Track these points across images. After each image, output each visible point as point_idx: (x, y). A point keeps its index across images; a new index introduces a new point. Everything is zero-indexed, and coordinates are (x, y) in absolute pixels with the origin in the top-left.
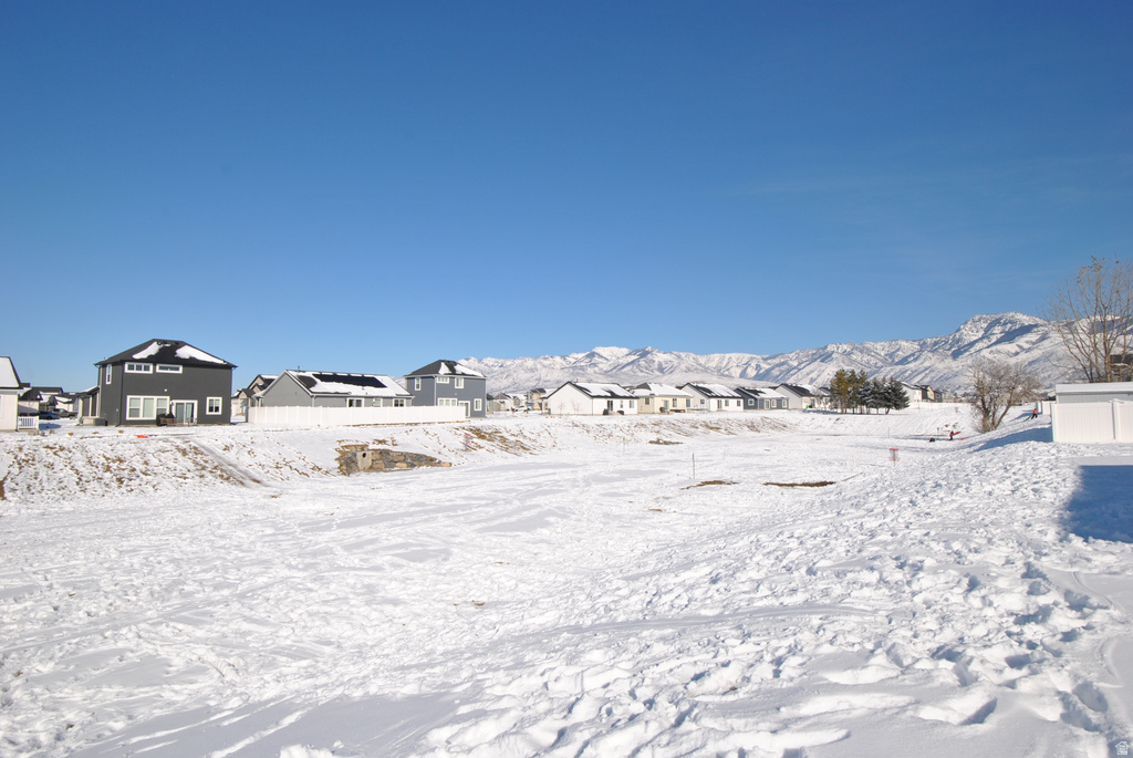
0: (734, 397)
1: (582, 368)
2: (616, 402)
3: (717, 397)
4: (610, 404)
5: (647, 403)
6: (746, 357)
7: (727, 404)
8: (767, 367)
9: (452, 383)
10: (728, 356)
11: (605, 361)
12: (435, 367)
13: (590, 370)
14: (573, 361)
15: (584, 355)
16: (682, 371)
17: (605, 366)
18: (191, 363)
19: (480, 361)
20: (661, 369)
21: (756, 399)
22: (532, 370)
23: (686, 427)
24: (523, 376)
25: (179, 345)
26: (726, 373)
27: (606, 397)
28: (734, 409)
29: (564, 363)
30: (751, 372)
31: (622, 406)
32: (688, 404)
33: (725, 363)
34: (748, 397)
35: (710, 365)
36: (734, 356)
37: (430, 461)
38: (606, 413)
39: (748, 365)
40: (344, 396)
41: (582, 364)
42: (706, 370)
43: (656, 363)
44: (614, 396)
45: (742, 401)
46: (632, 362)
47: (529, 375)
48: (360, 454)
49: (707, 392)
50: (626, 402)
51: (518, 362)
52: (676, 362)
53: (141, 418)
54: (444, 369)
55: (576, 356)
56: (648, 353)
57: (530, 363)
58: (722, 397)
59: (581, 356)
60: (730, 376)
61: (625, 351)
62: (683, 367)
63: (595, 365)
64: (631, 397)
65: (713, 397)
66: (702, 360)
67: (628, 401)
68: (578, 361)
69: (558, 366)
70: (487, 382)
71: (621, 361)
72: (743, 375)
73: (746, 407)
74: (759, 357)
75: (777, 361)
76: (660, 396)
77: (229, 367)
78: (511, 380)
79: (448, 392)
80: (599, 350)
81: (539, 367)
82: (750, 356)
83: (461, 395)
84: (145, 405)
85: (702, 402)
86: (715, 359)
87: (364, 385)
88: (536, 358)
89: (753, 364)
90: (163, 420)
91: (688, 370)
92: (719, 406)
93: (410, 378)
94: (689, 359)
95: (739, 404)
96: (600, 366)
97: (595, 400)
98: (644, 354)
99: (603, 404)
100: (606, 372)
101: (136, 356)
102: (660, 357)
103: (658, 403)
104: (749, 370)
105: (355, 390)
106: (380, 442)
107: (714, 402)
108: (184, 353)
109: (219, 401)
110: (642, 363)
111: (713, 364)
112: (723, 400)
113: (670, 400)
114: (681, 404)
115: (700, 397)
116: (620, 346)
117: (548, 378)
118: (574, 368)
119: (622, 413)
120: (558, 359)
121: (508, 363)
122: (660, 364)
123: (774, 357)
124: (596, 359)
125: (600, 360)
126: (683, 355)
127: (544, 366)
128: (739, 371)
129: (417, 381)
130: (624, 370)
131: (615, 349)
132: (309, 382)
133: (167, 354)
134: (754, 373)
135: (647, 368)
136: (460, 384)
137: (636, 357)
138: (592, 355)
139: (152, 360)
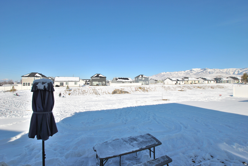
0: (213, 80)
1: (189, 73)
2: (179, 82)
3: (208, 80)
4: (177, 82)
5: (187, 82)
6: (235, 69)
7: (210, 82)
8: (241, 71)
9: (142, 79)
10: (229, 69)
11: (194, 72)
12: (139, 76)
13: (191, 74)
14: (187, 72)
15: (189, 70)
16: (215, 73)
17: (195, 73)
18: (101, 77)
19: (166, 73)
20: (209, 73)
21: (220, 81)
22: (177, 74)
23: (192, 87)
24: (175, 75)
25: (99, 74)
26: (229, 73)
27: (176, 81)
28: (213, 83)
29: (184, 72)
30: (236, 73)
31: (180, 83)
32: (199, 82)
33: (228, 71)
34: (218, 80)
35: (224, 71)
36: (231, 69)
37: (128, 92)
38: (176, 84)
39: (235, 71)
40: (122, 81)
41: (189, 72)
42: (222, 73)
43: (208, 71)
44: (178, 80)
45: (215, 81)
46: (202, 71)
47: (176, 75)
48: (117, 91)
49: (205, 79)
50: (181, 82)
51: (174, 72)
52: (213, 71)
53: (94, 85)
54: (141, 76)
55: (187, 71)
56: (206, 69)
57: (176, 73)
58: (209, 80)
59: (188, 71)
60: (230, 74)
61: (200, 69)
62: (216, 72)
63: (192, 72)
64: (183, 81)
65: (206, 80)
66: (221, 70)
67: (182, 81)
68: (188, 72)
69: (183, 73)
70: (149, 78)
71: (199, 71)
72: (234, 74)
73: (217, 82)
74: (239, 69)
75: (245, 70)
76: (191, 80)
77: (105, 77)
78: (172, 76)
79: (141, 80)
80: (193, 69)
81: (179, 73)
82: (236, 69)
83: (144, 81)
84: (95, 83)
85: (203, 81)
86: (225, 70)
87: (125, 80)
88: (178, 72)
89: (237, 71)
90: (97, 85)
91: (217, 73)
92: (208, 82)
93: (135, 78)
94: (218, 70)
95: (214, 82)
96: (193, 73)
97: (173, 81)
98: (205, 70)
99: (175, 82)
100: (195, 74)
101: (94, 76)
102: (209, 70)
103: (190, 82)
104: (236, 72)
105: (124, 80)
106: (122, 89)
107: (206, 82)
108: (100, 76)
109: (104, 82)
110: (204, 71)
111: (225, 71)
112: (209, 81)
113: (194, 81)
114: (197, 82)
115: (203, 80)
116: (198, 68)
117: (181, 76)
118: (187, 73)
119: (180, 84)
120: (183, 72)
121: (172, 73)
122: (209, 72)
123: (244, 69)
124: (192, 71)
125: (193, 71)
126: (216, 69)
127: (180, 73)
128: (232, 73)
129: (136, 79)
130: (199, 73)
131: (197, 69)
132: (117, 79)
133: (98, 76)
134: (237, 73)
135: (205, 73)
136: (144, 79)
137: (203, 70)
138: (191, 70)
139: (96, 77)
